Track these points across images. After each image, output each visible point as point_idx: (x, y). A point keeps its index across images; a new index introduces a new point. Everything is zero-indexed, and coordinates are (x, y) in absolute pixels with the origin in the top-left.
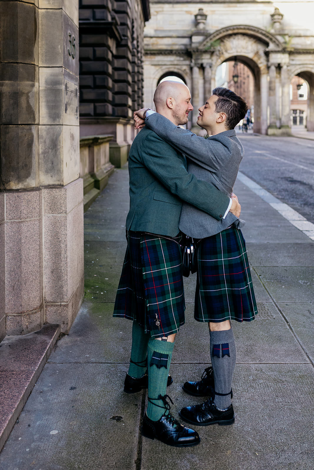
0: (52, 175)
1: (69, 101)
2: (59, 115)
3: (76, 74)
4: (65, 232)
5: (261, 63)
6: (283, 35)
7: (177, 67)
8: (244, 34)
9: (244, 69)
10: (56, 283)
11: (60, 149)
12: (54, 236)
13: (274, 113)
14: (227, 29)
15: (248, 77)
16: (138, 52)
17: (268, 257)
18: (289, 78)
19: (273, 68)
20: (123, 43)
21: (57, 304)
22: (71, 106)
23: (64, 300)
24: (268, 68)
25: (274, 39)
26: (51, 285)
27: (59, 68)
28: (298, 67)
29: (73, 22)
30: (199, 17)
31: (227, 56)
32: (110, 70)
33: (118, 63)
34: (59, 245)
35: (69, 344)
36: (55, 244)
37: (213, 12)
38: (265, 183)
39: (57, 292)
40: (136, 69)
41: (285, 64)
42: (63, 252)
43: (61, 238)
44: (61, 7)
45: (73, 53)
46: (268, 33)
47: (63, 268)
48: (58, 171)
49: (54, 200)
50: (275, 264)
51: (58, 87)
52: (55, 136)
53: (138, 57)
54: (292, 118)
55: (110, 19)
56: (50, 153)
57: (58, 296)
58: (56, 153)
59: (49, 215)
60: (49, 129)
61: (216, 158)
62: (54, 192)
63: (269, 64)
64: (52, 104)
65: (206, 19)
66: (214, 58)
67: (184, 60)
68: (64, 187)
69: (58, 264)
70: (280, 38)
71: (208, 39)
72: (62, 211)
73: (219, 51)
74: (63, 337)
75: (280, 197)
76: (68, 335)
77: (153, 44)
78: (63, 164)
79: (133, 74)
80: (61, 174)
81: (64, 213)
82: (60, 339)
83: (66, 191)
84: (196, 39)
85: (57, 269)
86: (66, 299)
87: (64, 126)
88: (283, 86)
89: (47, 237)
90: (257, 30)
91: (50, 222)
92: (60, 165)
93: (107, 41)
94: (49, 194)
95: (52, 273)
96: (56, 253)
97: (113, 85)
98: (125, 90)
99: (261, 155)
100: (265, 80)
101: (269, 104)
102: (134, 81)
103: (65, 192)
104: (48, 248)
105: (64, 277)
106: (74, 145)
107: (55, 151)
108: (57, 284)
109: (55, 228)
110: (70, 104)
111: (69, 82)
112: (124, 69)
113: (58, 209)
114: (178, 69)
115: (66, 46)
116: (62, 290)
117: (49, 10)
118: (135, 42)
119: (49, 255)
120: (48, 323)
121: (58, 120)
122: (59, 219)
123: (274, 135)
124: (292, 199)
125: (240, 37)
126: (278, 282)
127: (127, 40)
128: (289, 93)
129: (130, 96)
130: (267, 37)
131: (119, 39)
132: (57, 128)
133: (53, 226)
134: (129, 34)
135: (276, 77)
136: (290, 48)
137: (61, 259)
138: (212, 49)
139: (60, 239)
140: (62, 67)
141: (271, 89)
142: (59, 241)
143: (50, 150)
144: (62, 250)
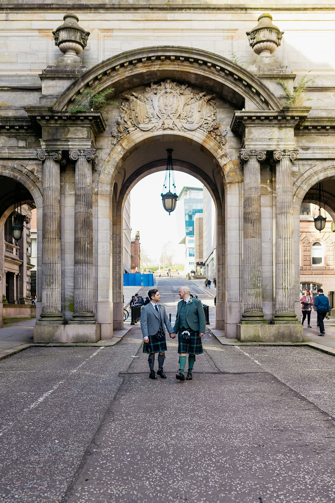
6: (280, 79)
7: (10, 163)
8: (181, 82)
19: (254, 165)
24: (243, 163)
25: (256, 89)
30: (64, 36)
37: (107, 32)
41: (285, 154)
46: (240, 70)
63: (245, 154)
84: (50, 88)
100: (234, 199)
114: (13, 169)
123: (256, 341)
125: (169, 88)
135: (263, 191)
136: (297, 111)
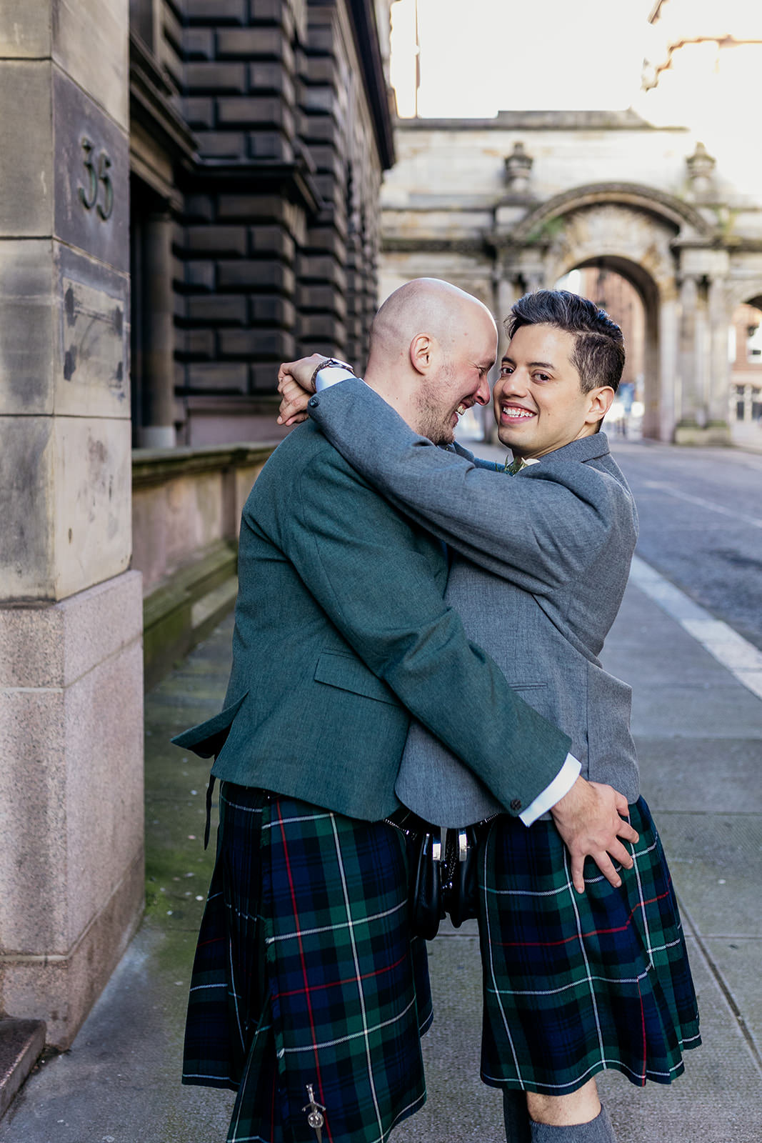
0: (21, 568)
1: (82, 344)
2: (42, 387)
3: (117, 265)
4: (59, 741)
5: (662, 273)
6: (715, 207)
8: (621, 205)
9: (620, 288)
10: (32, 897)
11: (46, 489)
12: (25, 754)
13: (690, 391)
14: (580, 191)
15: (630, 306)
16: (364, 242)
17: (678, 782)
18: (729, 310)
19: (690, 286)
20: (324, 217)
21: (35, 958)
22: (93, 359)
23: (56, 947)
24: (679, 284)
25: (692, 217)
26: (16, 903)
27: (42, 242)
28: (750, 283)
29: (104, 109)
30: (514, 164)
31: (580, 255)
32: (289, 281)
33: (309, 267)
34: (42, 781)
35: (61, 1089)
36: (27, 779)
37: (548, 151)
38: (669, 564)
39: (36, 924)
40: (359, 283)
41: (719, 276)
42: (53, 803)
43: (48, 761)
44: (47, 54)
45: (99, 202)
46: (680, 201)
47: (51, 852)
48: (37, 555)
49: (25, 644)
50: (697, 806)
51: (39, 299)
52: (29, 451)
53: (364, 256)
54: (733, 404)
55: (288, 156)
56: (14, 500)
57: (37, 935)
58: (32, 501)
59: (9, 690)
60: (10, 428)
61: (556, 546)
62: (27, 620)
63: (682, 276)
64: (20, 352)
65: (529, 168)
66: (551, 260)
67: (480, 264)
68: (59, 606)
69: (36, 838)
70: (708, 215)
71: (536, 217)
72: (48, 678)
73: (561, 244)
74: (51, 1064)
75: (708, 602)
76: (67, 1052)
77: (405, 228)
78: (53, 535)
79: (350, 295)
80: (48, 566)
81: (57, 683)
82: (37, 1072)
83: (61, 617)
84: (508, 216)
85: (36, 853)
86: (61, 943)
87: (57, 419)
88: (713, 326)
89: (5, 755)
90: (653, 194)
91: (13, 711)
92: (44, 538)
93: (281, 210)
94: (11, 628)
95: (20, 866)
96: (32, 806)
97: (298, 321)
98: (327, 333)
99: (659, 492)
100: (669, 314)
101: (680, 369)
102: (351, 312)
103: (58, 622)
104: (5, 790)
105: (56, 877)
106: (108, 475)
107: (31, 494)
108: (36, 899)
109: (28, 730)
110: (86, 355)
111: (83, 286)
112: (324, 281)
113: (36, 673)
115: (67, 177)
116: (50, 918)
117: (9, 63)
118: (356, 218)
119: (10, 811)
120: (8, 1016)
121: (37, 400)
122: (40, 703)
123: (691, 444)
124: (738, 610)
125: (611, 211)
126: (706, 864)
127: (332, 212)
128: (726, 345)
129: (340, 346)
130: (676, 210)
131: (313, 206)
132: (36, 424)
133: (24, 724)
134: (338, 196)
135: (698, 308)
136: (730, 239)
137: (46, 822)
138: (544, 240)
139: (45, 764)
140: (50, 238)
141: (685, 335)
142: (40, 769)
143: (15, 493)
144: (48, 796)
